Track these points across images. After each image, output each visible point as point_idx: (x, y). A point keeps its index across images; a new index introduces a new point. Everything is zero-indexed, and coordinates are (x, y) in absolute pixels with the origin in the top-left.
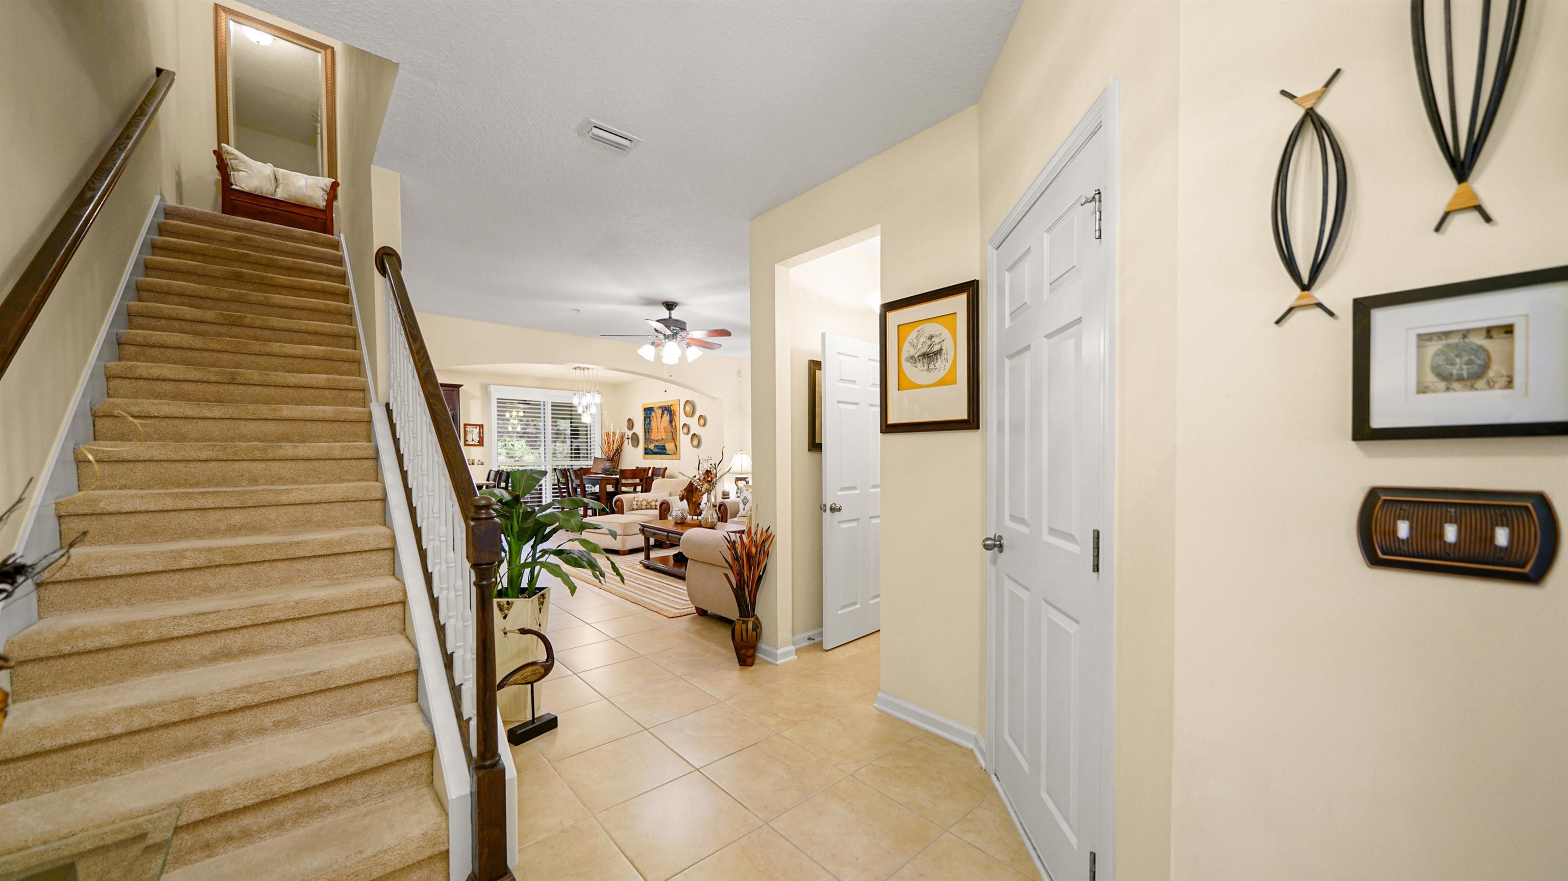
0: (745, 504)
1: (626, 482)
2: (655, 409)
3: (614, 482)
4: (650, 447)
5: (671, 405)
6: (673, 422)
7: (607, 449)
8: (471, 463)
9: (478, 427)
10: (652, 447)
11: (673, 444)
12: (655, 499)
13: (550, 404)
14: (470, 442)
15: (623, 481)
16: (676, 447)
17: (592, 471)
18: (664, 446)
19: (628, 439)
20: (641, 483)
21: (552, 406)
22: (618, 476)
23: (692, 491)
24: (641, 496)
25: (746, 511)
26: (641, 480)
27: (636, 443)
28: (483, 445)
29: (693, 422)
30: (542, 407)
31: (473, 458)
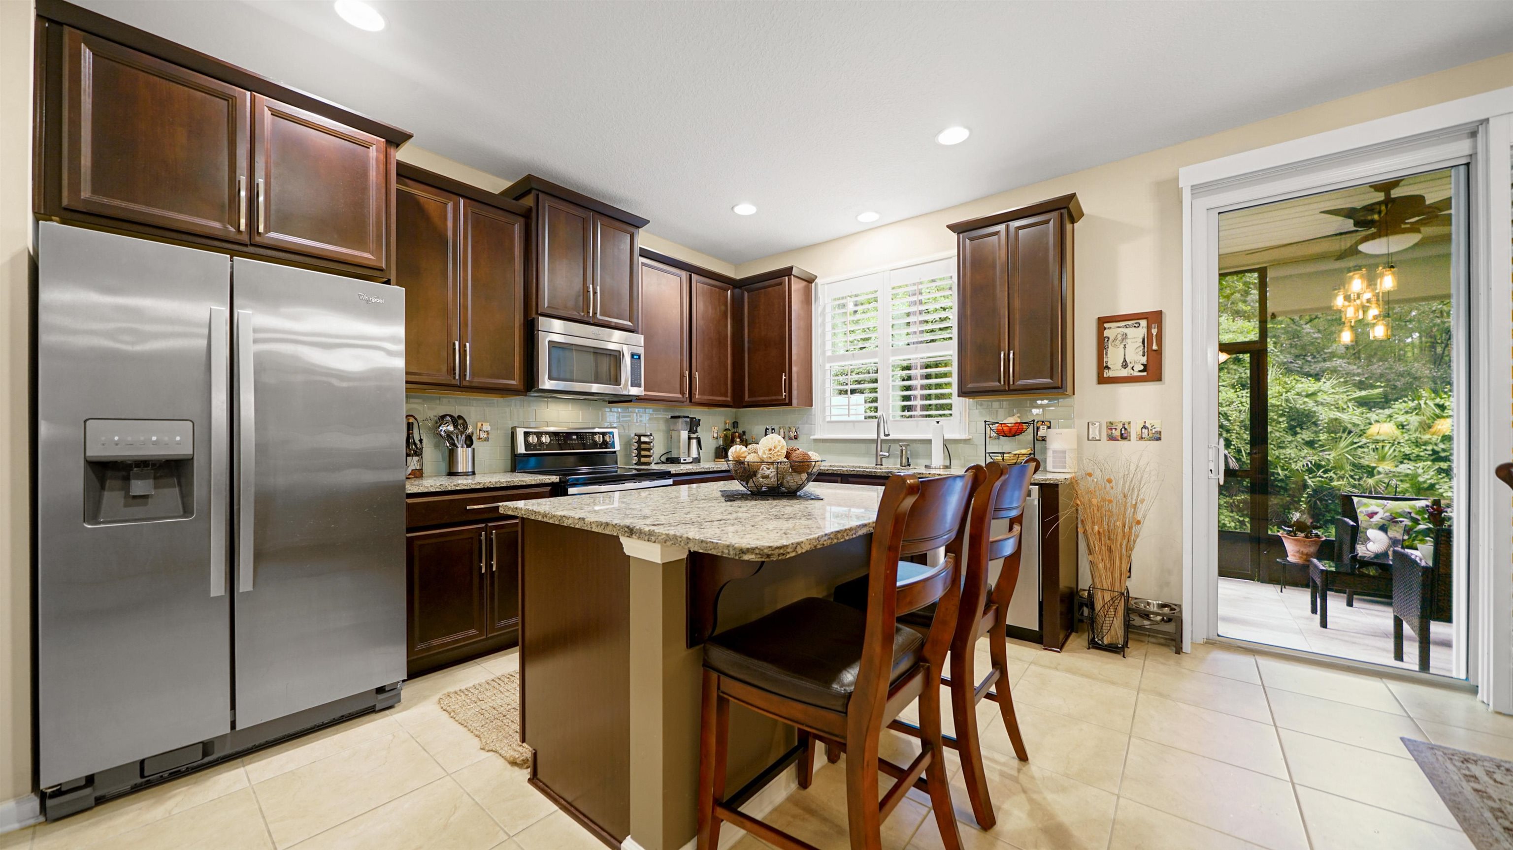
8: (1117, 433)
9: (1144, 322)
14: (1115, 371)
28: (1158, 378)
31: (1125, 419)
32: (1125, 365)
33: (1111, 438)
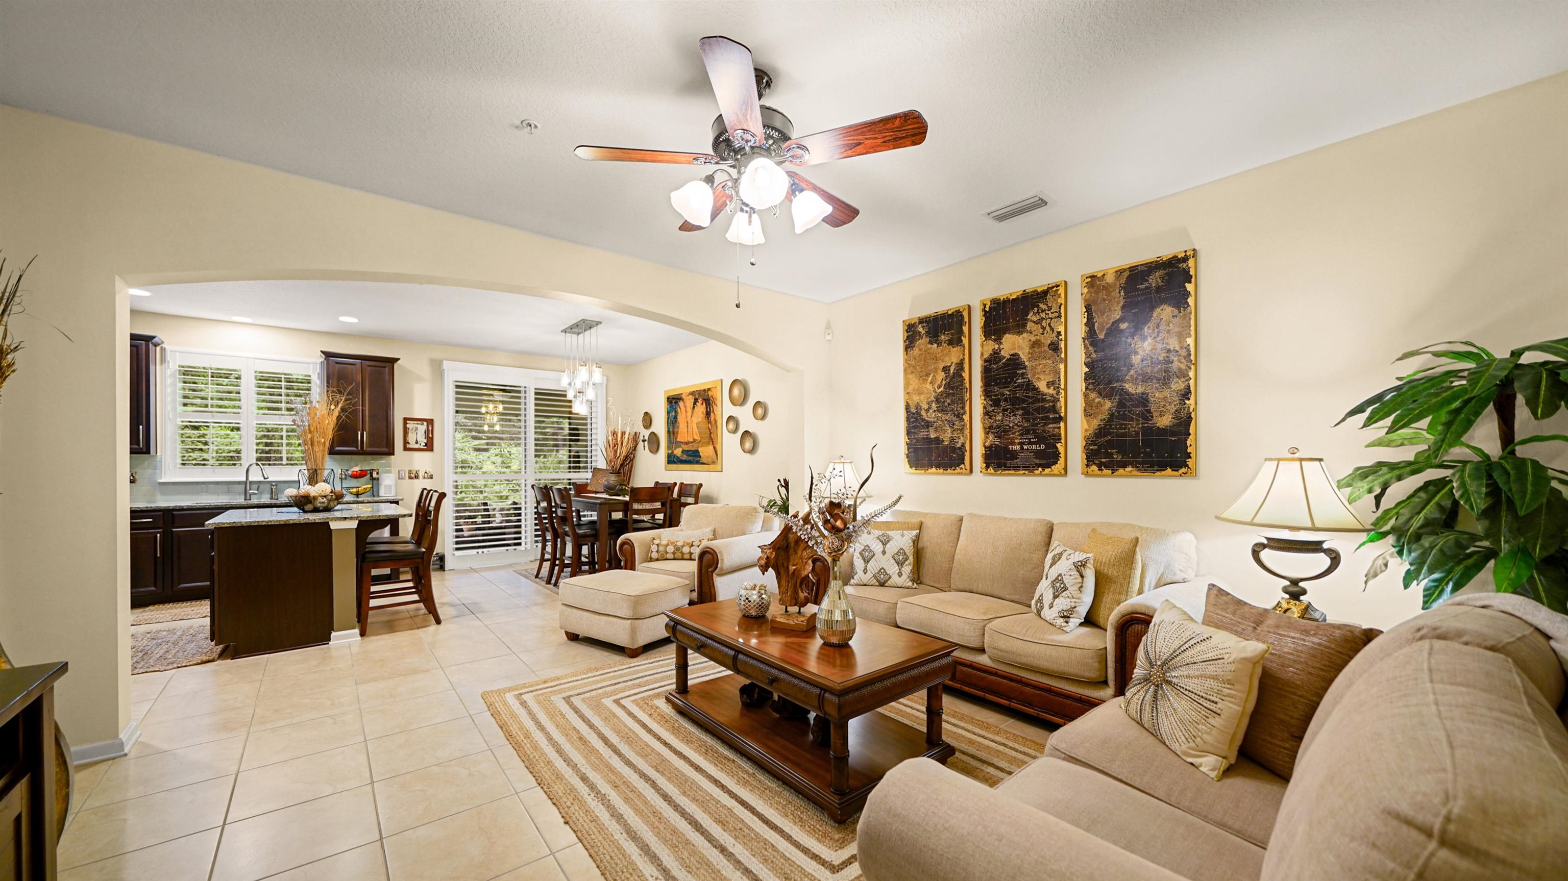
0: (867, 561)
1: (640, 507)
2: (684, 396)
3: (622, 507)
4: (675, 452)
5: (709, 389)
6: (712, 414)
7: (612, 454)
8: (413, 476)
9: (425, 423)
10: (678, 452)
11: (711, 447)
12: (690, 541)
13: (533, 392)
14: (412, 445)
15: (636, 506)
16: (716, 452)
17: (589, 488)
18: (697, 451)
19: (644, 441)
20: (664, 510)
21: (536, 394)
22: (627, 498)
23: (788, 547)
24: (666, 535)
25: (870, 574)
26: (663, 504)
27: (655, 446)
28: (432, 450)
29: (745, 415)
30: (522, 395)
31: (417, 469)
32: (417, 442)
33: (410, 478)
